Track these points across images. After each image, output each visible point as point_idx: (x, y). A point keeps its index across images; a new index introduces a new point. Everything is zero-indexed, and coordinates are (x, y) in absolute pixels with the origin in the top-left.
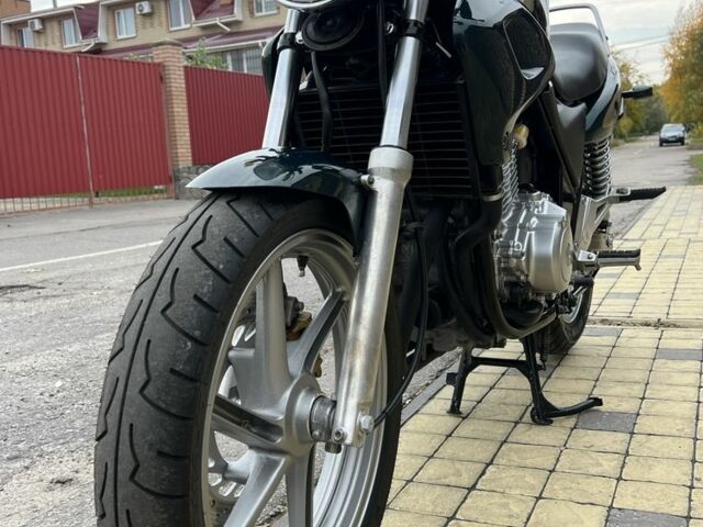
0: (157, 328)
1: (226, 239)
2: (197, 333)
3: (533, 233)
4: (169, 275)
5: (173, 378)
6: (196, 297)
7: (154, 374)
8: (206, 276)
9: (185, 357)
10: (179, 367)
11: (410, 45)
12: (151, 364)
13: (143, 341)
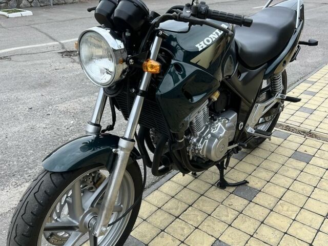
0: (20, 221)
1: (45, 191)
2: (31, 224)
3: (207, 141)
4: (26, 203)
5: (22, 236)
6: (32, 212)
7: (18, 235)
8: (36, 205)
9: (26, 231)
10: (25, 234)
11: (138, 98)
12: (17, 232)
13: (16, 224)
